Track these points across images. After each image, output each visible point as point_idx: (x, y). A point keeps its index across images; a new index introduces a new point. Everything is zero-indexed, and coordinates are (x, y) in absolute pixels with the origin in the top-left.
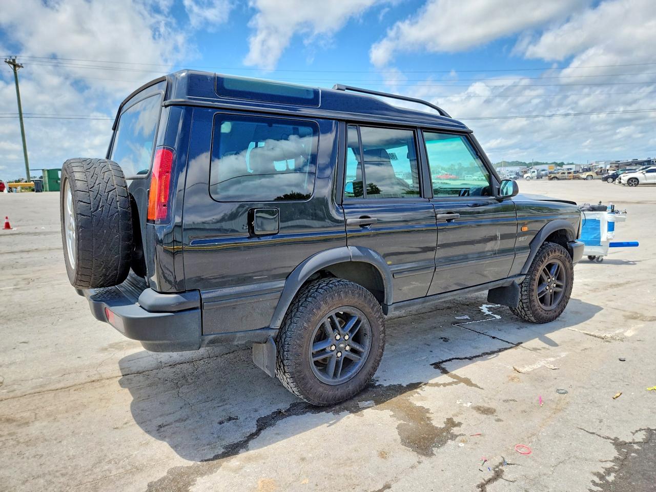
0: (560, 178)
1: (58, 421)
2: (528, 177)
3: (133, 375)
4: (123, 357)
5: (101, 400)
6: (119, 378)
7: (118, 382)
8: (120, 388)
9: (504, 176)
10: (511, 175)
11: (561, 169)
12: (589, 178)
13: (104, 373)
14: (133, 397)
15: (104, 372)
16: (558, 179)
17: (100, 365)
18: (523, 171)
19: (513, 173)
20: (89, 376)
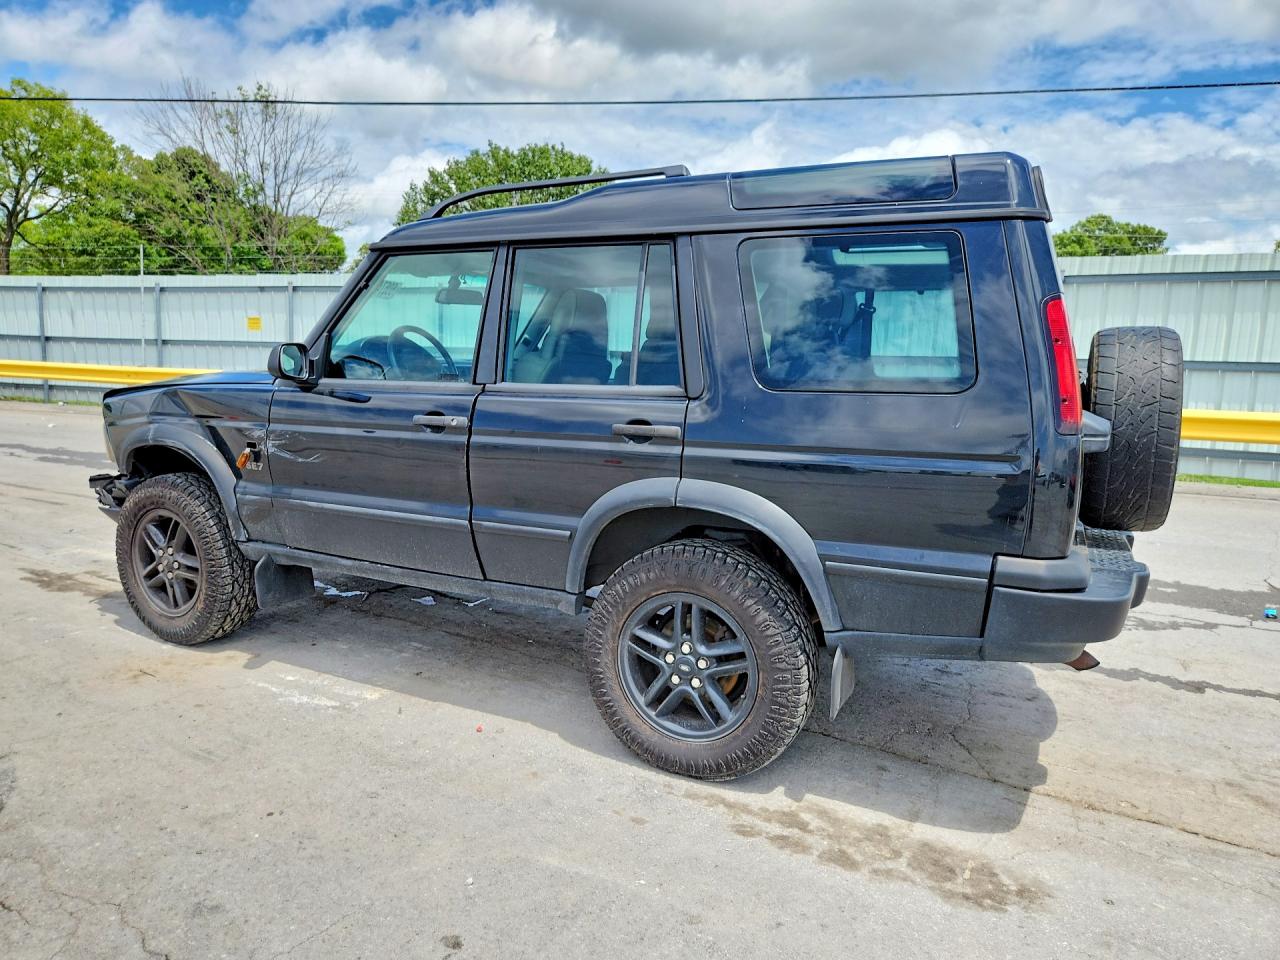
1: (1173, 765)
3: (1010, 781)
4: (995, 837)
5: (1093, 766)
6: (1040, 788)
7: (1048, 781)
8: (1049, 768)
13: (1065, 814)
14: (1038, 746)
15: (1062, 817)
17: (1062, 843)
20: (1101, 823)
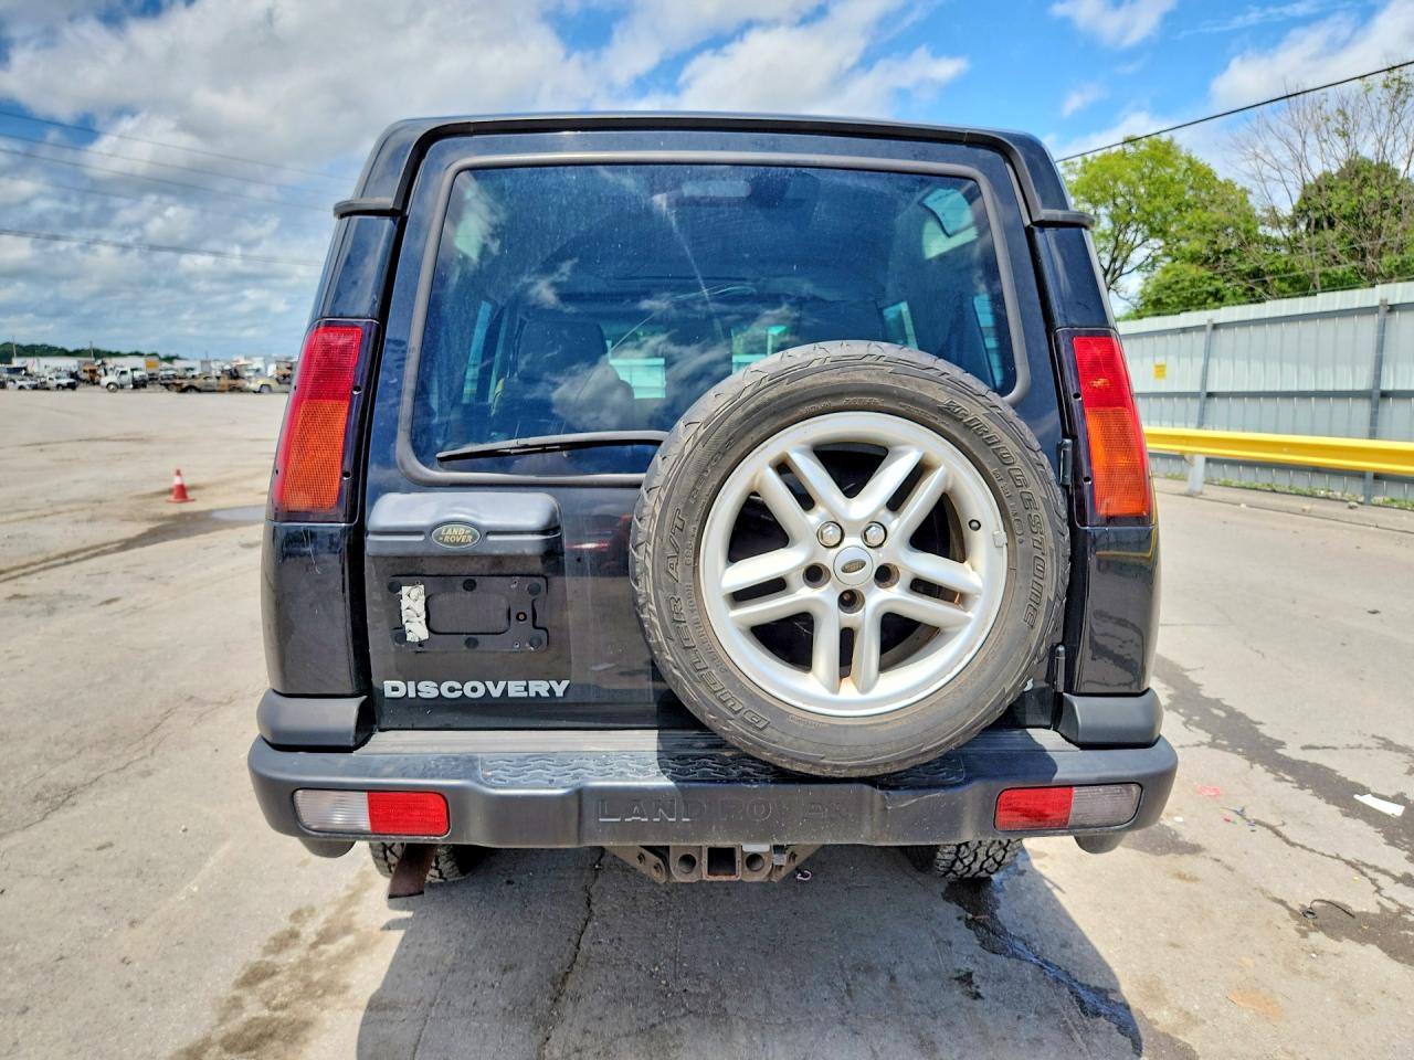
0: (203, 388)
2: (110, 384)
9: (43, 380)
10: (58, 378)
11: (171, 369)
12: (265, 389)
16: (199, 390)
18: (87, 368)
19: (65, 374)
